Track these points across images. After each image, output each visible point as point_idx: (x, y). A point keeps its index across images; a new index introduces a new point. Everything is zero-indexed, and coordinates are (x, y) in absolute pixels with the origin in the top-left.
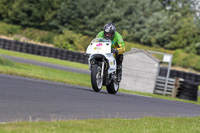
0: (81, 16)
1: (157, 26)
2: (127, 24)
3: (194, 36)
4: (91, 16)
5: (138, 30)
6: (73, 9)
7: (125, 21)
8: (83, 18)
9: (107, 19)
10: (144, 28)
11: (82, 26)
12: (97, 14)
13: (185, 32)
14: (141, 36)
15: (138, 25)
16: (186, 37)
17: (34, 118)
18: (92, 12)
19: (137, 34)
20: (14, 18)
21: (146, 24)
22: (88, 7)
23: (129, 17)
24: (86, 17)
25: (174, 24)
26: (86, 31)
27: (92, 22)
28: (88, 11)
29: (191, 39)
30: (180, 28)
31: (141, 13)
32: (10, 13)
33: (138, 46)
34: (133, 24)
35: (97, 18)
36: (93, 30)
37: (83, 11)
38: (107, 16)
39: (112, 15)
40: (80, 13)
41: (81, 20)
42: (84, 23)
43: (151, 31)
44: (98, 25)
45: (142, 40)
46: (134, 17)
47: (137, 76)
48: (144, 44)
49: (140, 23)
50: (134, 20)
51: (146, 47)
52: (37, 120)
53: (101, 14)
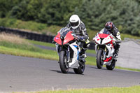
2: (122, 21)
4: (96, 16)
5: (130, 25)
6: (83, 11)
7: (120, 19)
8: (90, 17)
9: (107, 18)
10: (134, 23)
11: (90, 23)
12: (100, 14)
14: (132, 29)
15: (129, 22)
17: (55, 88)
18: (97, 13)
19: (129, 28)
20: (42, 19)
21: (135, 21)
22: (94, 10)
23: (123, 16)
24: (93, 17)
27: (97, 20)
28: (94, 12)
31: (132, 13)
32: (39, 15)
33: (130, 36)
34: (126, 21)
35: (100, 17)
36: (98, 26)
37: (91, 13)
38: (108, 16)
39: (111, 15)
40: (88, 14)
41: (89, 19)
42: (91, 21)
43: (138, 26)
44: (102, 22)
45: (132, 32)
46: (126, 16)
47: (129, 58)
48: (134, 35)
49: (131, 20)
50: (126, 18)
51: (136, 37)
52: (58, 89)
53: (103, 15)
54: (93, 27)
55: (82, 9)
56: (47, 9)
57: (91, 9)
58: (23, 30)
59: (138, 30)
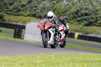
0: (5, 4)
1: (44, 8)
2: (29, 8)
3: (63, 13)
4: (11, 4)
5: (35, 10)
6: (1, 1)
7: (28, 6)
8: (6, 5)
9: (19, 6)
10: (38, 9)
11: (6, 10)
12: (14, 3)
13: (58, 11)
14: (36, 13)
15: (34, 8)
16: (59, 14)
18: (11, 2)
19: (34, 13)
21: (38, 8)
23: (30, 4)
24: (8, 5)
25: (53, 7)
26: (8, 12)
27: (11, 7)
28: (9, 2)
29: (61, 14)
30: (56, 9)
31: (36, 2)
33: (35, 18)
34: (32, 8)
37: (7, 2)
39: (21, 3)
40: (5, 3)
41: (6, 7)
42: (7, 8)
43: (41, 11)
44: (14, 9)
45: (37, 16)
46: (32, 4)
47: (35, 34)
49: (36, 7)
50: (32, 5)
51: (39, 19)
53: (16, 3)
59: (40, 14)
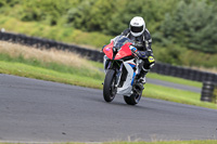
54: (192, 45)
55: (176, 17)
56: (122, 15)
57: (190, 17)
58: (83, 46)
